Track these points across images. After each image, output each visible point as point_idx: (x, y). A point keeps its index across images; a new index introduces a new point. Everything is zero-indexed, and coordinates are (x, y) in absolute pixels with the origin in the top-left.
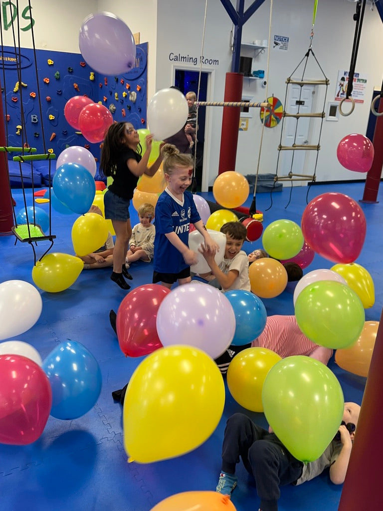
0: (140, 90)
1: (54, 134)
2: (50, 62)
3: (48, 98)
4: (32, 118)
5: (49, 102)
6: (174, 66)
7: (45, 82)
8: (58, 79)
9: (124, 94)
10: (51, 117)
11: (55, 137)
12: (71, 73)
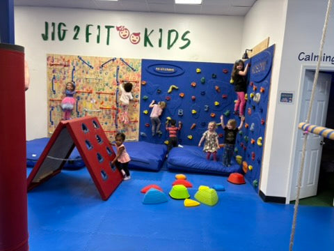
0: (263, 91)
1: (194, 124)
2: (198, 70)
3: (193, 97)
4: (179, 111)
5: (194, 100)
6: (304, 66)
7: (192, 86)
8: (203, 83)
9: (251, 95)
10: (194, 112)
11: (195, 127)
12: (215, 78)
